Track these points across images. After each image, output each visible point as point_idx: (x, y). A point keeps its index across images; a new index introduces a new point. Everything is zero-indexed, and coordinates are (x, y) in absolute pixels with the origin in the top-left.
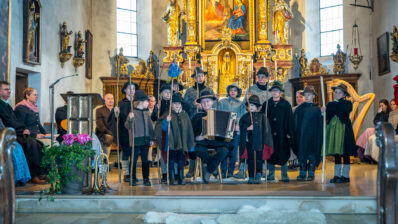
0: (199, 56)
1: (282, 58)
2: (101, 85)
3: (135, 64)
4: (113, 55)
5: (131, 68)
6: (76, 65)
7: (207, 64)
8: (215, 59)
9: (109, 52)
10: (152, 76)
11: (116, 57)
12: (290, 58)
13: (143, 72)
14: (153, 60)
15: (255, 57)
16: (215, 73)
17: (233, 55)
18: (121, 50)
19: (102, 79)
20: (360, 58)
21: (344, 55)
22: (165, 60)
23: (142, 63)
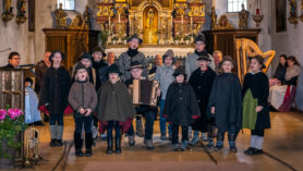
0: (127, 12)
1: (197, 14)
2: (44, 35)
3: (73, 17)
4: (53, 9)
5: (69, 20)
6: (19, 23)
7: (134, 19)
8: (141, 15)
9: (50, 7)
10: (87, 28)
11: (57, 11)
12: (203, 15)
13: (80, 24)
14: (89, 13)
15: (174, 14)
16: (140, 27)
17: (155, 11)
18: (61, 5)
19: (44, 30)
20: (262, 18)
21: (248, 13)
22: (98, 14)
23: (79, 17)
